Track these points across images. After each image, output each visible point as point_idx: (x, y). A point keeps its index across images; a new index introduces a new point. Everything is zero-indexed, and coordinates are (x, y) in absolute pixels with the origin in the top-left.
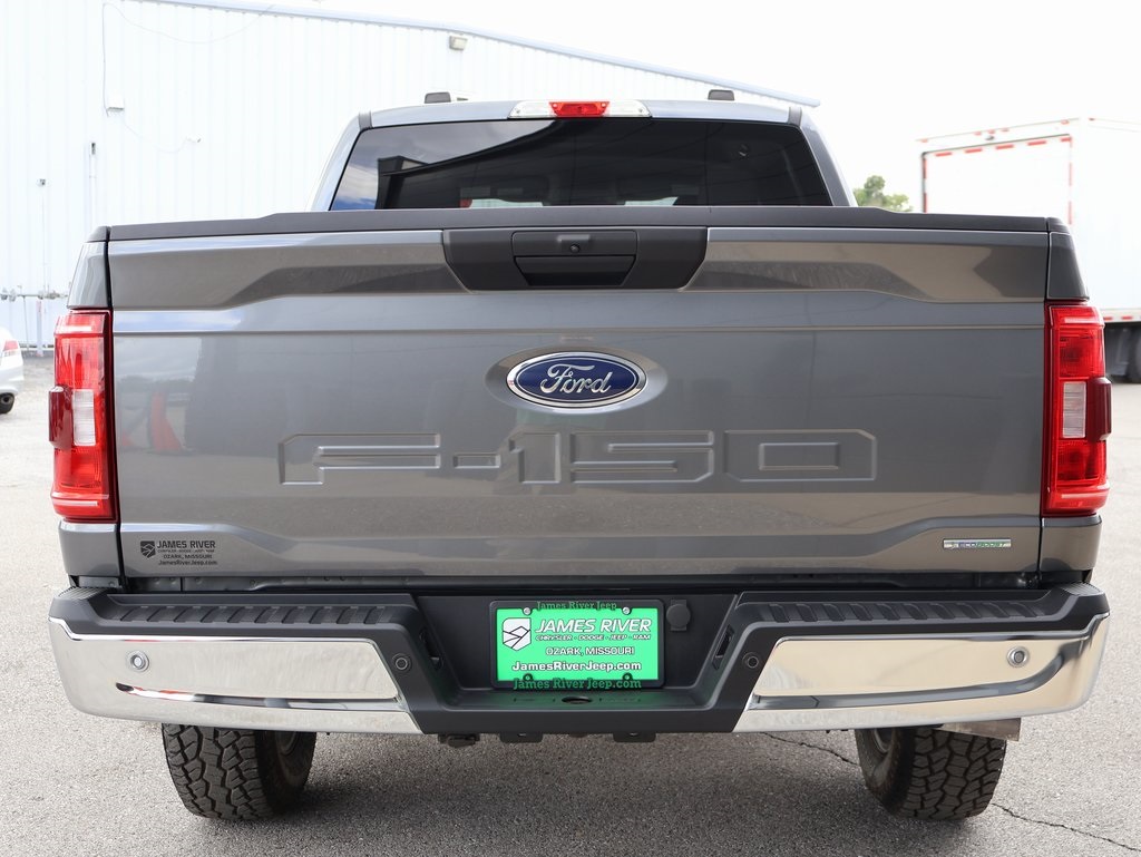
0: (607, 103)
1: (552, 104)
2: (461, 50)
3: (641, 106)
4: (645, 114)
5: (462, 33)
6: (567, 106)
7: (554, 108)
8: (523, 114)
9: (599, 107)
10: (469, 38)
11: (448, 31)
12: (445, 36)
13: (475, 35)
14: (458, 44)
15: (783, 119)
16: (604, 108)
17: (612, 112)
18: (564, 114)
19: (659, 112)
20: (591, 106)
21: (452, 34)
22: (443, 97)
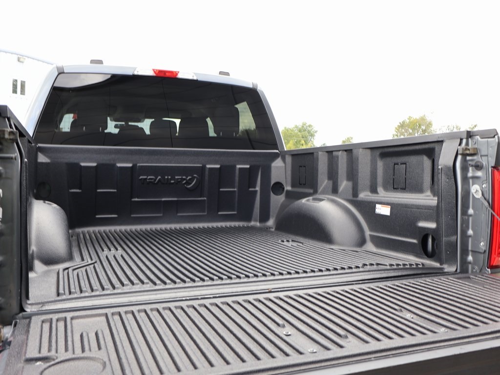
0: (178, 72)
1: (154, 70)
2: (23, 62)
3: (193, 74)
4: (195, 78)
5: (23, 56)
6: (160, 71)
7: (154, 72)
8: (140, 73)
9: (175, 74)
10: (26, 58)
11: (17, 55)
13: (28, 57)
14: (21, 60)
15: (251, 86)
16: (177, 74)
17: (180, 76)
18: (159, 75)
19: (201, 79)
20: (171, 72)
21: (19, 56)
22: (100, 62)
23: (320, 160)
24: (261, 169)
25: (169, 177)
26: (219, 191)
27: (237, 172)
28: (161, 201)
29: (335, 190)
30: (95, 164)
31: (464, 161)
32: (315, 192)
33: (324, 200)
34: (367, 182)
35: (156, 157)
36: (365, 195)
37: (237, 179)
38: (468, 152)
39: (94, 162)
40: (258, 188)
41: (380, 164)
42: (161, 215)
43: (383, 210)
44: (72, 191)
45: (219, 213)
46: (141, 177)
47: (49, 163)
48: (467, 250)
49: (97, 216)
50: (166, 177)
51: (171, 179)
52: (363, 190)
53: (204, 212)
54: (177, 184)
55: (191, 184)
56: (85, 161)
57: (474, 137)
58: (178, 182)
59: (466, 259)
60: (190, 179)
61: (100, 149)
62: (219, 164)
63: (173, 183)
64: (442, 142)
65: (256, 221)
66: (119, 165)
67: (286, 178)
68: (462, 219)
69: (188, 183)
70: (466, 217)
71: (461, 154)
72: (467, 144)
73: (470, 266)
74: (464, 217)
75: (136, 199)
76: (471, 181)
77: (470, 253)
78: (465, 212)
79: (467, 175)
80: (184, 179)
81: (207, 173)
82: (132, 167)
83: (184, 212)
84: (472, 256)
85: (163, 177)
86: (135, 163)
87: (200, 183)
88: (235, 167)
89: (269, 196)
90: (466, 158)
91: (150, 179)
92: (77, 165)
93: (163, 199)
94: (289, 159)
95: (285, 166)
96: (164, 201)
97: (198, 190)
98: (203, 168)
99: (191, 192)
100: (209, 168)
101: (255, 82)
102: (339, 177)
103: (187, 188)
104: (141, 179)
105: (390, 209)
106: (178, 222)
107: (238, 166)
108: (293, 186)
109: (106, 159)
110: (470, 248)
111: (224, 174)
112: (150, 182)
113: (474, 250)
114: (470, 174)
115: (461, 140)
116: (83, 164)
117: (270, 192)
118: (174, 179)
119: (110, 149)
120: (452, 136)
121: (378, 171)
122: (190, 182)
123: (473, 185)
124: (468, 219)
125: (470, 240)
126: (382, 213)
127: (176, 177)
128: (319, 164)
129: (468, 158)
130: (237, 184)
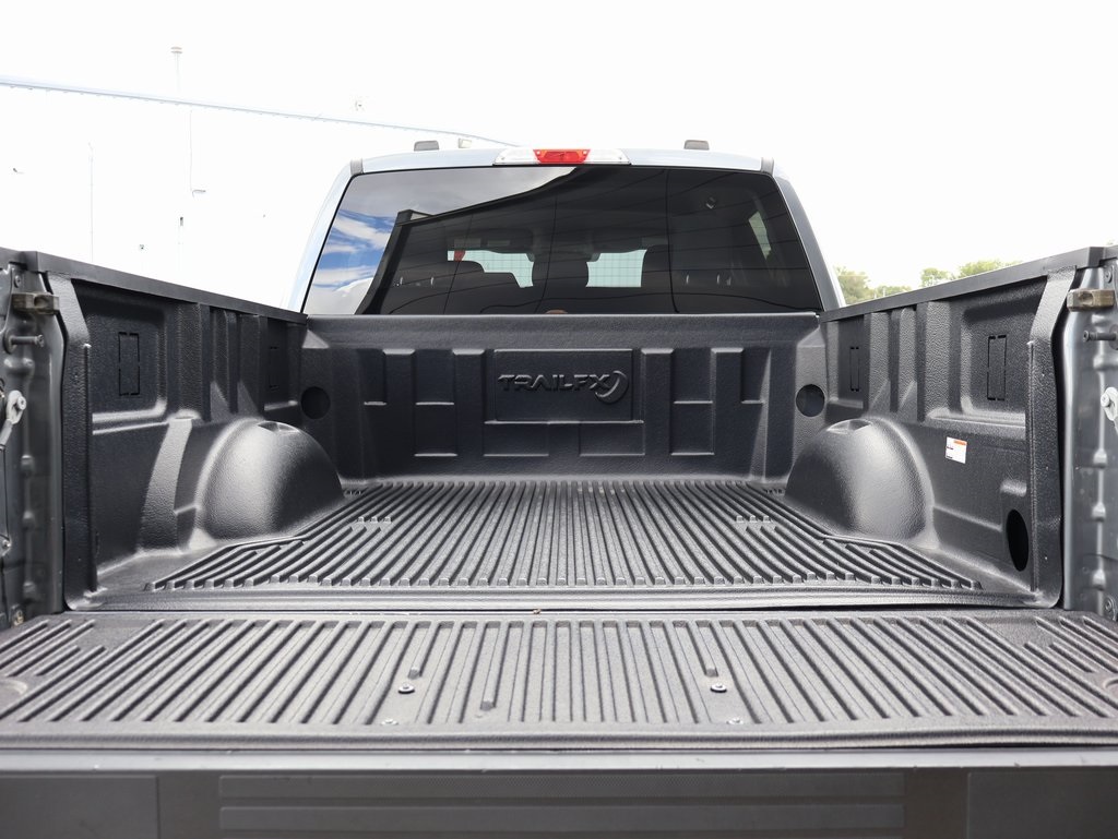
0: (588, 151)
1: (535, 151)
3: (620, 154)
4: (625, 161)
5: (468, 136)
6: (551, 152)
7: (538, 156)
8: (508, 161)
9: (581, 155)
10: (474, 139)
11: (458, 134)
12: (456, 138)
13: (478, 138)
15: (757, 168)
16: (586, 155)
17: (593, 159)
18: (548, 160)
19: (638, 160)
20: (575, 152)
21: (461, 137)
22: (432, 145)
23: (873, 331)
24: (773, 356)
25: (561, 376)
26: (672, 405)
27: (713, 363)
28: (546, 425)
29: (894, 406)
30: (410, 352)
31: (1085, 324)
32: (866, 408)
33: (867, 424)
34: (944, 384)
35: (533, 334)
36: (938, 414)
37: (713, 378)
38: (1089, 303)
39: (408, 347)
40: (764, 400)
41: (966, 337)
42: (547, 455)
43: (957, 451)
44: (370, 403)
45: (674, 454)
46: (503, 376)
47: (326, 350)
48: (1094, 554)
49: (417, 455)
50: (555, 376)
51: (565, 380)
52: (936, 403)
53: (641, 451)
54: (578, 389)
55: (609, 390)
56: (394, 343)
57: (1109, 262)
58: (580, 387)
59: (1089, 578)
60: (606, 379)
61: (420, 321)
62: (671, 347)
63: (571, 388)
64: (1043, 279)
65: (758, 473)
66: (457, 352)
67: (828, 377)
68: (1076, 474)
69: (602, 388)
70: (1090, 471)
71: (1075, 309)
72: (1094, 282)
73: (1100, 596)
74: (1083, 470)
75: (495, 422)
76: (1102, 376)
77: (1101, 563)
78: (1083, 458)
79: (1090, 361)
80: (594, 380)
81: (643, 365)
82: (483, 356)
83: (594, 451)
84: (1105, 569)
85: (548, 375)
86: (489, 348)
87: (629, 388)
88: (707, 351)
89: (791, 418)
90: (1089, 318)
91: (519, 380)
92: (378, 353)
93: (549, 423)
94: (834, 330)
95: (826, 348)
96: (551, 425)
97: (625, 401)
98: (636, 354)
99: (611, 406)
100: (648, 355)
101: (768, 159)
102: (901, 372)
103: (600, 399)
104: (503, 379)
105: (965, 447)
106: (581, 472)
107: (715, 351)
108: (841, 394)
109: (432, 340)
110: (1099, 551)
111: (682, 368)
112: (522, 386)
113: (1107, 555)
114: (1098, 361)
115: (1080, 271)
116: (387, 352)
117: (793, 408)
118: (572, 380)
119: (441, 320)
120: (1061, 263)
121: (963, 356)
122: (606, 385)
123: (1106, 388)
124: (1095, 478)
125: (1100, 528)
126: (954, 459)
127: (576, 376)
128: (872, 341)
129: (1096, 318)
130: (713, 390)
